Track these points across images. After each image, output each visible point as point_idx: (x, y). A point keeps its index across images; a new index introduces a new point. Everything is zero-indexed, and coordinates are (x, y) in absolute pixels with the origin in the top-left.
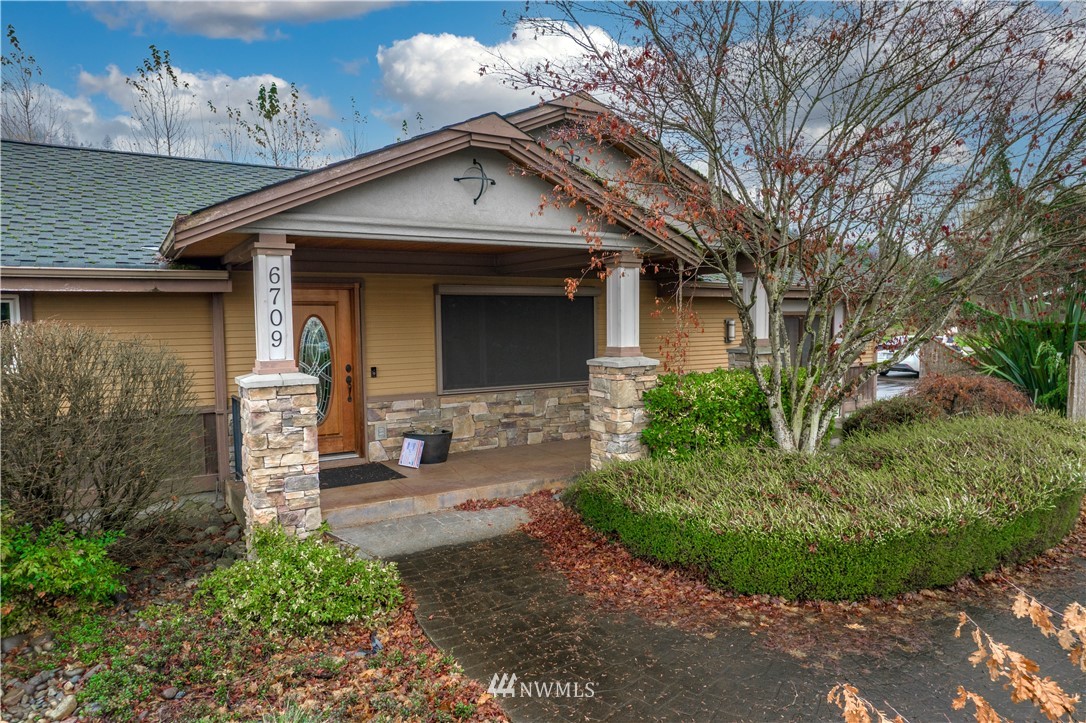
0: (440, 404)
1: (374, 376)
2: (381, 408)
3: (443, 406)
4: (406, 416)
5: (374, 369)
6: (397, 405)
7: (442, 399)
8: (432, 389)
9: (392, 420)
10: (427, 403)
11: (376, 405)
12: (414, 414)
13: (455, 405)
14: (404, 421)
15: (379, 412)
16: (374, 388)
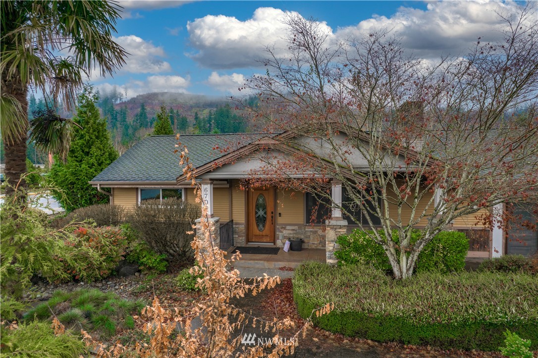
0: (305, 229)
1: (280, 216)
2: (282, 228)
3: (306, 230)
4: (291, 232)
5: (280, 214)
6: (288, 227)
7: (307, 227)
8: (302, 223)
9: (286, 233)
10: (300, 228)
11: (280, 227)
12: (295, 232)
13: (312, 230)
14: (291, 234)
15: (281, 229)
16: (280, 220)
